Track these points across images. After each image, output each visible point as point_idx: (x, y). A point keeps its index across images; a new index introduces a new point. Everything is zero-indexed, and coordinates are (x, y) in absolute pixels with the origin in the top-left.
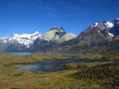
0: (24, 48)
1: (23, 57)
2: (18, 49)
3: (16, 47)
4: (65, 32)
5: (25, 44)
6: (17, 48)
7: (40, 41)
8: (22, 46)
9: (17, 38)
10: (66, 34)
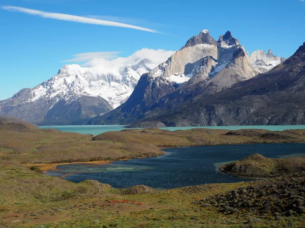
0: (103, 111)
1: (94, 139)
2: (83, 112)
3: (77, 108)
4: (240, 50)
5: (105, 97)
6: (79, 110)
7: (154, 84)
8: (97, 105)
9: (77, 76)
10: (243, 55)
